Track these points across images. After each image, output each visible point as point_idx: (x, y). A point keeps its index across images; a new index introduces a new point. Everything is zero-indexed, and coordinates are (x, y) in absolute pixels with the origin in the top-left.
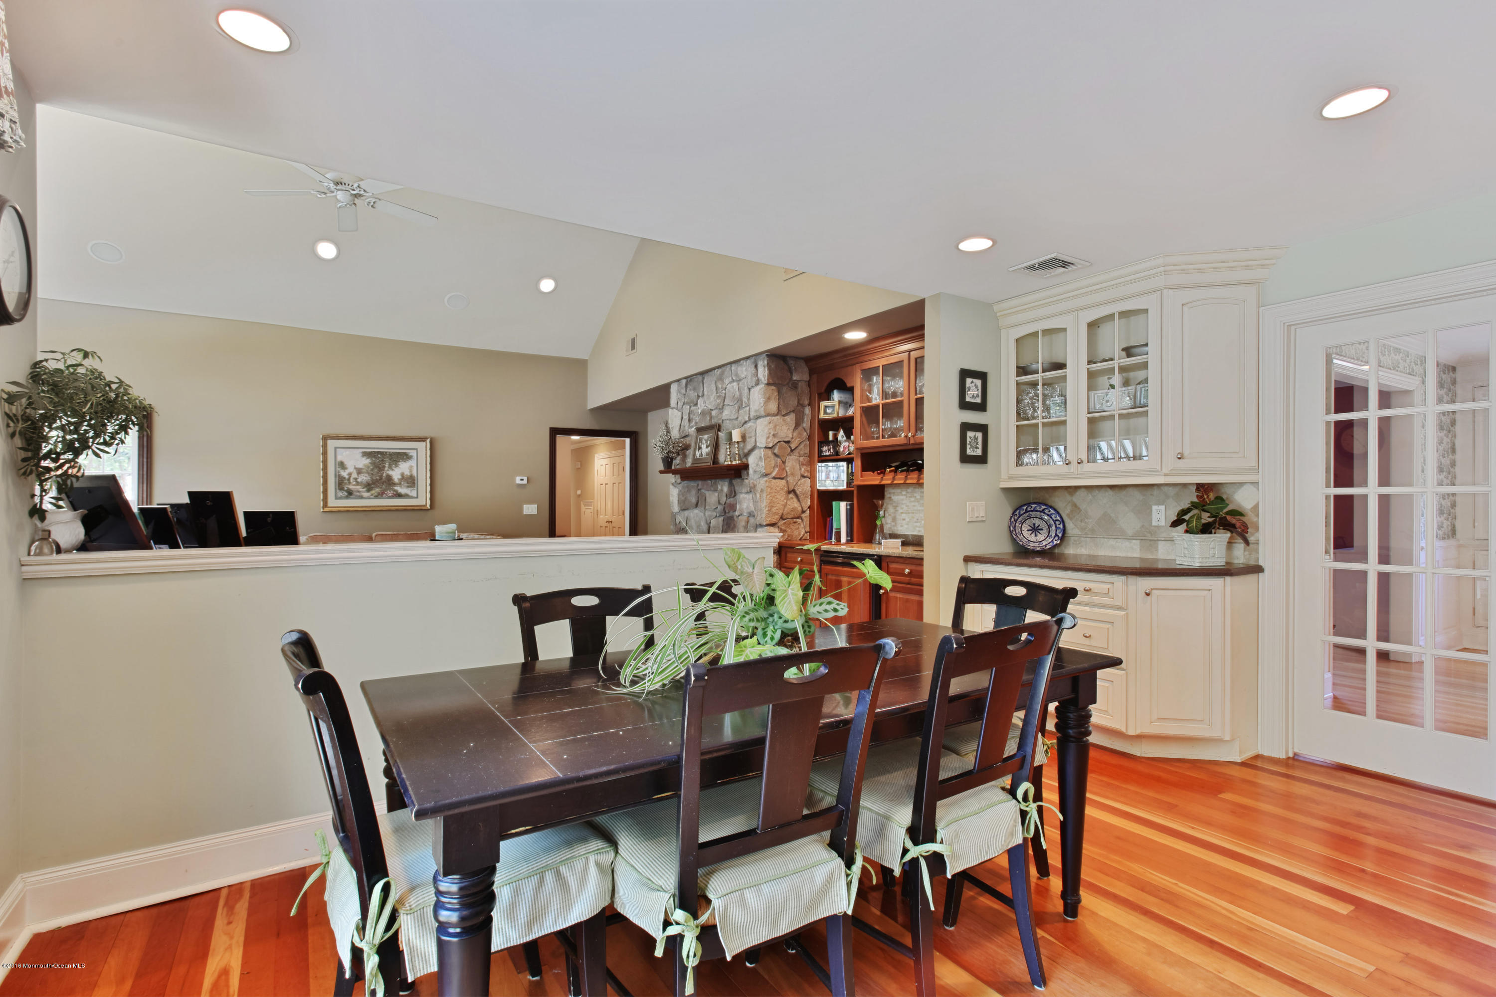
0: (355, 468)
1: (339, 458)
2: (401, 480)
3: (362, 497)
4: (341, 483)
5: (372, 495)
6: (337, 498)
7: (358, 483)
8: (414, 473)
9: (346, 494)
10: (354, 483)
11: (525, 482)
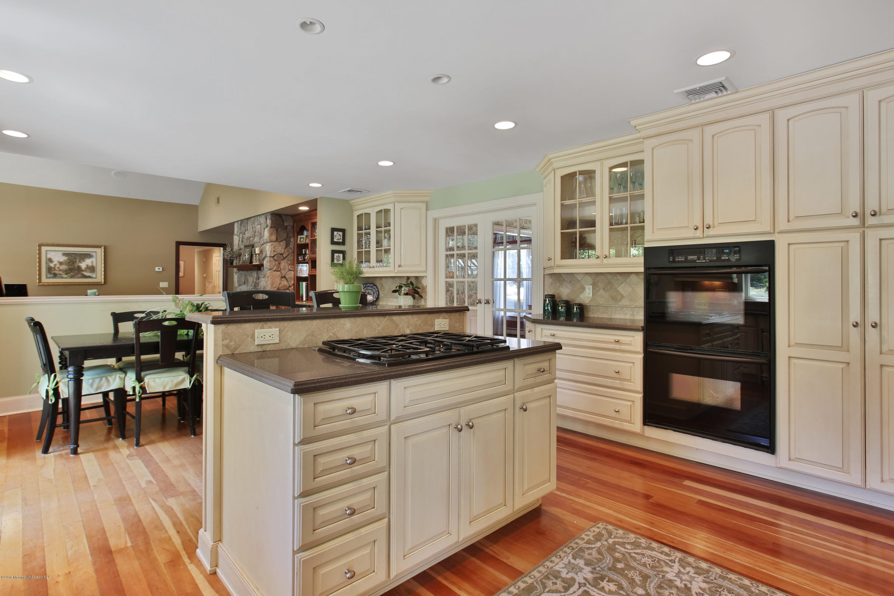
0: (59, 262)
1: (49, 256)
2: (86, 268)
3: (63, 278)
4: (50, 270)
5: (68, 276)
6: (47, 278)
7: (60, 270)
8: (95, 265)
9: (53, 276)
10: (58, 270)
11: (161, 270)
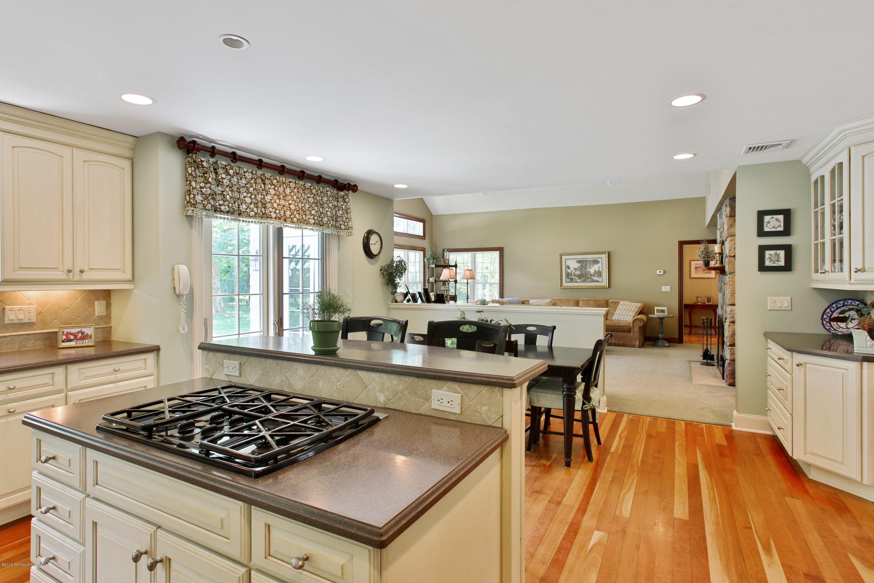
0: (574, 268)
2: (594, 273)
3: (577, 282)
4: (568, 275)
6: (566, 282)
7: (575, 275)
8: (601, 270)
11: (662, 273)
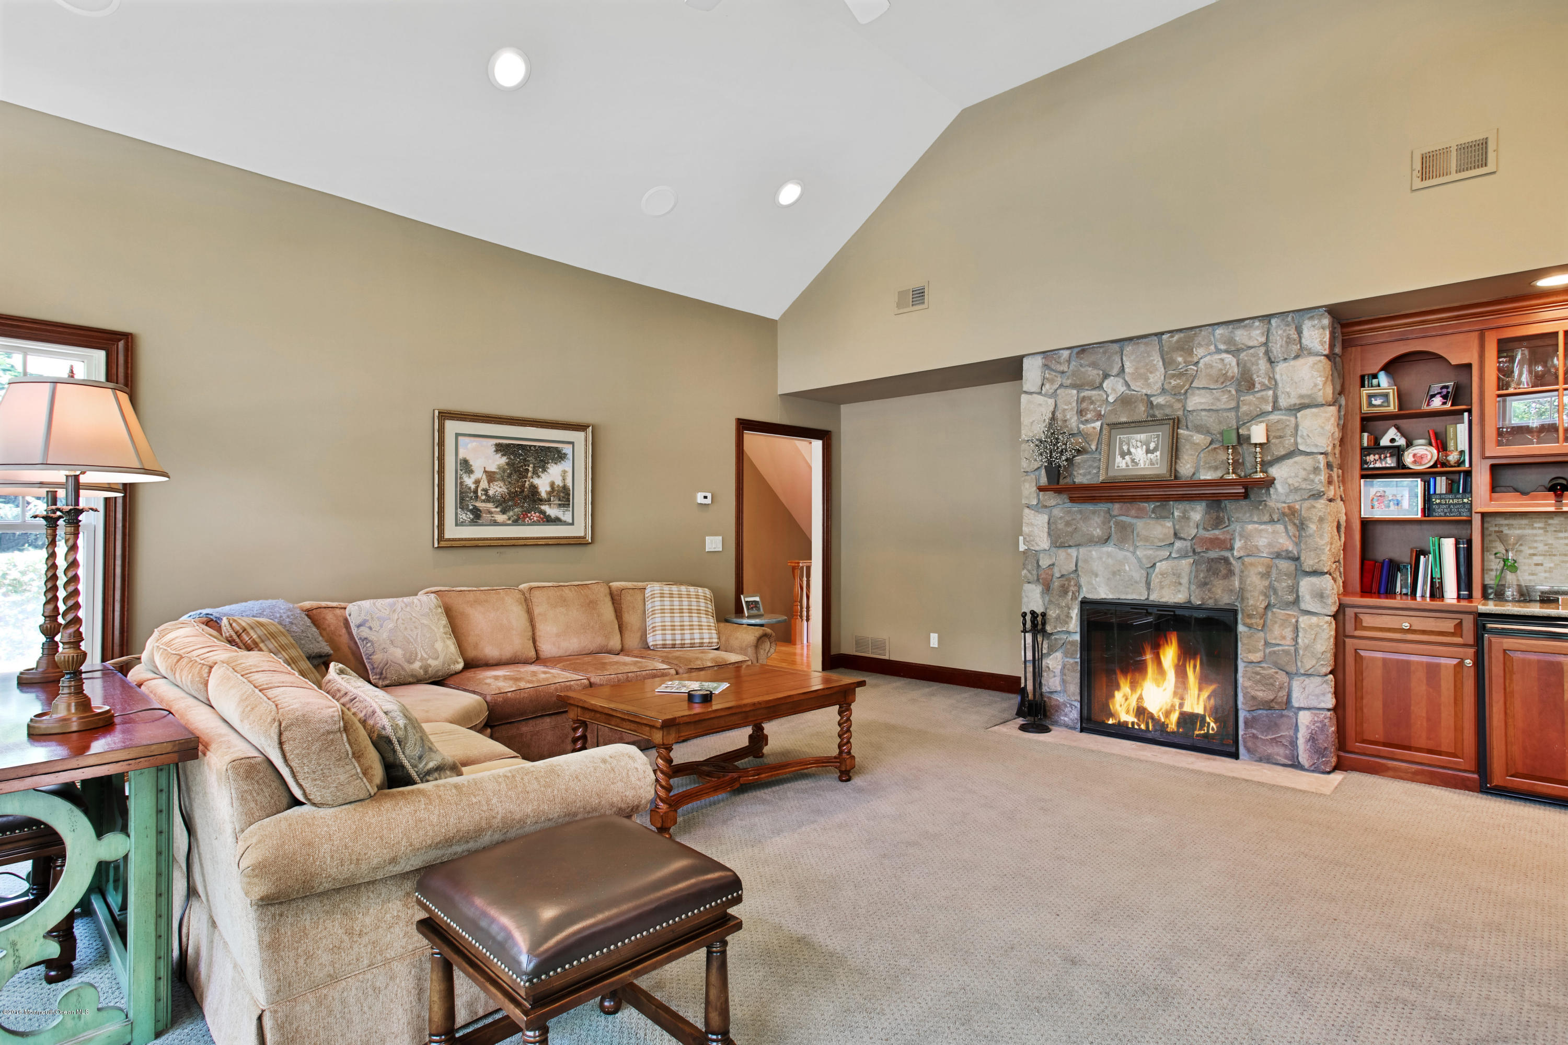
1: (462, 453)
2: (549, 494)
3: (494, 523)
5: (509, 519)
6: (457, 524)
8: (569, 483)
9: (472, 516)
10: (484, 497)
